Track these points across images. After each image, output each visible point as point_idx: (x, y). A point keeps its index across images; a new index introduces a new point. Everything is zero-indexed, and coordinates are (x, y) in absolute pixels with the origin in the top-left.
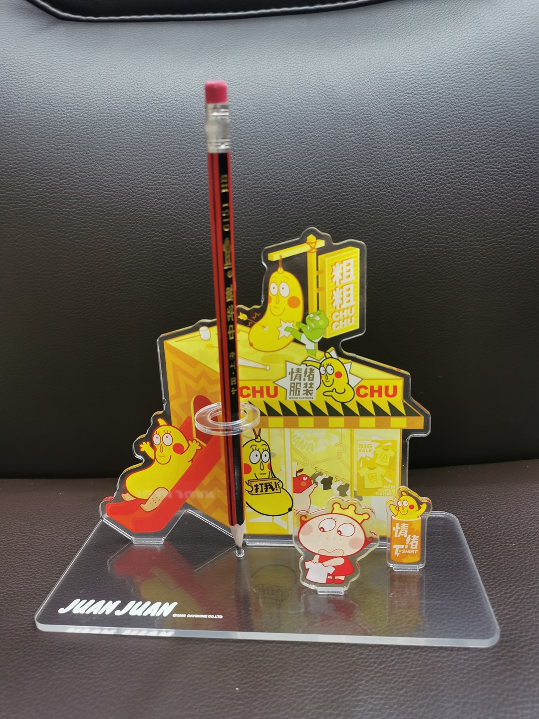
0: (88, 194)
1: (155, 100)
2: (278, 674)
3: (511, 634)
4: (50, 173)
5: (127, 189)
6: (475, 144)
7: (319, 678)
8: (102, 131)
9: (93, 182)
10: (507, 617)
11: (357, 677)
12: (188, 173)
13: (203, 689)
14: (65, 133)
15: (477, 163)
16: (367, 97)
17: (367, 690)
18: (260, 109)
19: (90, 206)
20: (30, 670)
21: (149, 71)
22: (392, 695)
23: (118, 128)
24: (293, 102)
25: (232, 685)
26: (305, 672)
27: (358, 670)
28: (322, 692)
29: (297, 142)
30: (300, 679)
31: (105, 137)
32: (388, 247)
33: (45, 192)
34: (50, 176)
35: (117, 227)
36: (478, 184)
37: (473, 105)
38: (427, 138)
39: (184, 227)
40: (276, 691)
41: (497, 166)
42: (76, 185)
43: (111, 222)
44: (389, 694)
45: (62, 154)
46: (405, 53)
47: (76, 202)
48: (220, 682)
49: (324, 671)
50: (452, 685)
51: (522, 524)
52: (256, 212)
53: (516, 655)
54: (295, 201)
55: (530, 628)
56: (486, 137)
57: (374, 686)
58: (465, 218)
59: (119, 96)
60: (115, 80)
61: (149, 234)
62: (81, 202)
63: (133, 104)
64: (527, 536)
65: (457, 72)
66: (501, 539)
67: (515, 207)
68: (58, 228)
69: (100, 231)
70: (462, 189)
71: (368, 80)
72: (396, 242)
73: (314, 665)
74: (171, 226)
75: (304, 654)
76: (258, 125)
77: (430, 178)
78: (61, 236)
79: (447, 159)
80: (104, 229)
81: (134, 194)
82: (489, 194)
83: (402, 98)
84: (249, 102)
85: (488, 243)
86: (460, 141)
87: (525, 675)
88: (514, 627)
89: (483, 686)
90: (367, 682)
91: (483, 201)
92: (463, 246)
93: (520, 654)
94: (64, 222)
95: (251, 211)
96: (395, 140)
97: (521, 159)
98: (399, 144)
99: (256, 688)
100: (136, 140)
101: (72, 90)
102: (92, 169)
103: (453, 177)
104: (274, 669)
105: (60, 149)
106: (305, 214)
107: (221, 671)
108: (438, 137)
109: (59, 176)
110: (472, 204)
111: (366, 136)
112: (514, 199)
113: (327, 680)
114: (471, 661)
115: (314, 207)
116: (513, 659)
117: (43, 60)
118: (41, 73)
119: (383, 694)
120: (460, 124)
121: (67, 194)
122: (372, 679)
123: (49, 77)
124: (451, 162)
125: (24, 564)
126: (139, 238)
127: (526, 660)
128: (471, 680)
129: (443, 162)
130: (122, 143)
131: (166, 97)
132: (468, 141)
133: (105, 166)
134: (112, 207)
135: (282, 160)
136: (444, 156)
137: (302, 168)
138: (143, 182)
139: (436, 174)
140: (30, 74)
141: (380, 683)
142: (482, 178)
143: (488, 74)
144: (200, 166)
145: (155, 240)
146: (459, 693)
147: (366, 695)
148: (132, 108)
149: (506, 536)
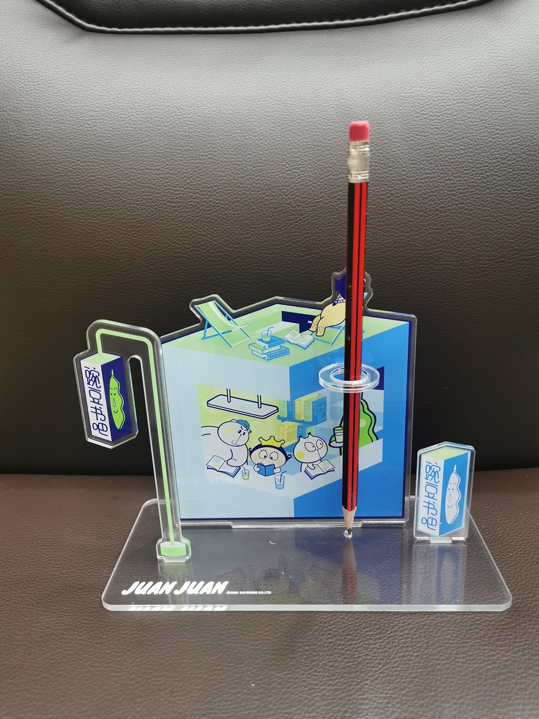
0: (112, 207)
1: (178, 115)
2: (290, 672)
3: (506, 639)
4: (76, 186)
5: (149, 202)
6: (487, 166)
7: (328, 677)
8: (126, 145)
9: (117, 194)
10: (503, 623)
11: (363, 677)
12: (209, 188)
13: (221, 685)
14: (91, 146)
15: (488, 185)
16: (383, 117)
17: (372, 690)
18: (279, 126)
19: (114, 218)
20: (62, 662)
21: (172, 86)
22: (394, 694)
23: (142, 143)
24: (311, 120)
25: (248, 681)
26: (315, 671)
27: (364, 670)
28: (330, 690)
29: (314, 160)
30: (310, 677)
31: (129, 151)
32: (400, 264)
33: (71, 203)
34: (76, 188)
35: (139, 238)
36: (488, 206)
37: (486, 128)
38: (440, 159)
39: (204, 240)
40: (289, 687)
41: (508, 188)
42: (101, 198)
43: (134, 234)
44: (392, 694)
45: (88, 167)
46: (421, 73)
47: (100, 214)
48: (237, 678)
49: (332, 670)
50: (451, 687)
51: (520, 534)
52: (273, 227)
53: (510, 660)
54: (311, 217)
55: (524, 634)
56: (498, 160)
57: (378, 686)
58: (475, 239)
59: (143, 110)
60: (139, 94)
61: (170, 246)
62: (105, 214)
63: (157, 119)
64: (525, 546)
65: (472, 95)
66: (499, 548)
67: (523, 228)
68: (83, 238)
69: (123, 242)
70: (473, 210)
71: (385, 100)
72: (407, 259)
73: (323, 664)
74: (191, 239)
75: (314, 653)
76: (278, 142)
77: (442, 199)
78: (86, 247)
79: (459, 181)
80: (127, 241)
81: (156, 207)
82: (499, 216)
83: (417, 119)
84: (269, 118)
85: (497, 263)
86: (473, 163)
87: (518, 679)
88: (509, 633)
89: (479, 688)
90: (372, 681)
91: (493, 222)
92: (472, 265)
93: (514, 659)
94: (88, 233)
95: (269, 225)
96: (409, 160)
97: (531, 182)
98: (413, 164)
99: (270, 685)
100: (159, 154)
101: (97, 103)
102: (116, 182)
103: (465, 198)
104: (287, 667)
105: (86, 162)
106: (320, 230)
107: (237, 667)
108: (451, 159)
109: (85, 188)
110: (482, 225)
111: (382, 155)
112: (523, 222)
113: (336, 679)
114: (469, 664)
115: (329, 223)
116: (507, 663)
117: (69, 73)
118: (67, 86)
119: (387, 693)
120: (473, 146)
121: (92, 206)
122: (376, 679)
123: (75, 90)
124: (463, 183)
125: (50, 560)
126: (161, 249)
127: (518, 665)
128: (468, 682)
129: (455, 183)
130: (146, 157)
131: (189, 113)
132: (480, 163)
133: (128, 179)
134: (135, 219)
135: (300, 177)
136: (457, 177)
137: (318, 185)
138: (165, 196)
139: (448, 194)
140: (57, 87)
141: (384, 683)
142: (493, 200)
143: (502, 98)
144: (220, 181)
145: (176, 252)
146: (456, 694)
147: (371, 694)
148: (155, 122)
149: (504, 546)
